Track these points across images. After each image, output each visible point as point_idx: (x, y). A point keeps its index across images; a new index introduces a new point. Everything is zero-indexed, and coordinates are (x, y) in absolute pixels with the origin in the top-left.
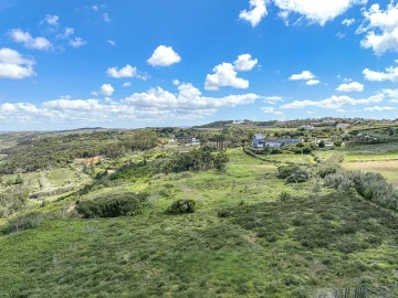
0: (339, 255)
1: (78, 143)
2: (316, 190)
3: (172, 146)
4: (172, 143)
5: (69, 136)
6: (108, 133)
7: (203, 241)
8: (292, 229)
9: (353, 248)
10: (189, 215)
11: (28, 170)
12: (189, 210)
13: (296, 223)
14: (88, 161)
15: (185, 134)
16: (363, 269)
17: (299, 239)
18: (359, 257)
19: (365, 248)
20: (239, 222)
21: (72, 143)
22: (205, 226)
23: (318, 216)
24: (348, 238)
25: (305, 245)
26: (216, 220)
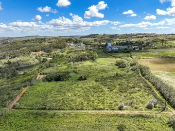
0: (129, 94)
1: (30, 44)
2: (128, 72)
3: (73, 47)
4: (73, 46)
5: (25, 41)
6: (43, 39)
7: (91, 90)
8: (118, 86)
9: (133, 92)
10: (85, 81)
11: (12, 58)
12: (85, 79)
13: (119, 85)
14: (37, 53)
15: (78, 41)
16: (133, 98)
17: (119, 90)
18: (134, 95)
19: (136, 92)
20: (102, 84)
21: (27, 44)
22: (91, 85)
23: (126, 82)
24: (133, 89)
25: (121, 92)
26: (95, 83)
